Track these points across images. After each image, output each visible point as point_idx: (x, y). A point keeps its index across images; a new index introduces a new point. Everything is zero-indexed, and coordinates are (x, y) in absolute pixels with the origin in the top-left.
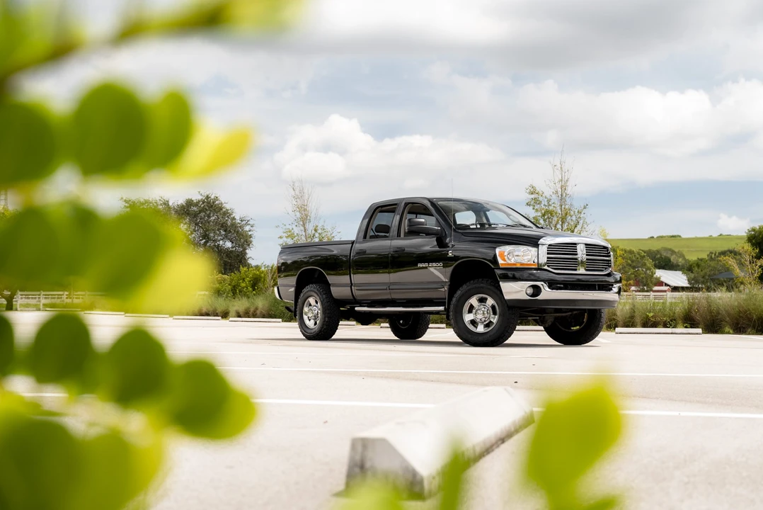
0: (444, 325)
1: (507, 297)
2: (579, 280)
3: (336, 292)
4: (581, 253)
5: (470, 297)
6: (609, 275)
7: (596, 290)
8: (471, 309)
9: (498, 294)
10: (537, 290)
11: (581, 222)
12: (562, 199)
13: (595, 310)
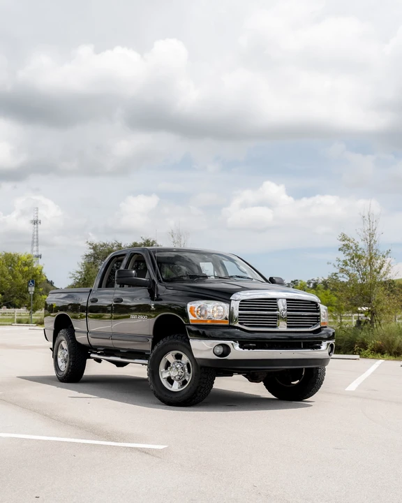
1: (195, 356)
5: (166, 353)
6: (319, 331)
7: (300, 348)
12: (370, 246)
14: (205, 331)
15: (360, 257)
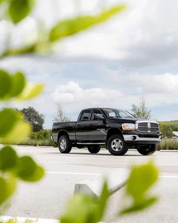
0: (105, 149)
1: (125, 140)
2: (148, 134)
3: (71, 138)
4: (149, 126)
5: (113, 140)
6: (158, 133)
7: (153, 138)
8: (114, 143)
9: (122, 139)
10: (135, 138)
11: (149, 116)
12: (143, 108)
13: (154, 144)
14: (128, 132)
15: (139, 113)
